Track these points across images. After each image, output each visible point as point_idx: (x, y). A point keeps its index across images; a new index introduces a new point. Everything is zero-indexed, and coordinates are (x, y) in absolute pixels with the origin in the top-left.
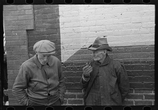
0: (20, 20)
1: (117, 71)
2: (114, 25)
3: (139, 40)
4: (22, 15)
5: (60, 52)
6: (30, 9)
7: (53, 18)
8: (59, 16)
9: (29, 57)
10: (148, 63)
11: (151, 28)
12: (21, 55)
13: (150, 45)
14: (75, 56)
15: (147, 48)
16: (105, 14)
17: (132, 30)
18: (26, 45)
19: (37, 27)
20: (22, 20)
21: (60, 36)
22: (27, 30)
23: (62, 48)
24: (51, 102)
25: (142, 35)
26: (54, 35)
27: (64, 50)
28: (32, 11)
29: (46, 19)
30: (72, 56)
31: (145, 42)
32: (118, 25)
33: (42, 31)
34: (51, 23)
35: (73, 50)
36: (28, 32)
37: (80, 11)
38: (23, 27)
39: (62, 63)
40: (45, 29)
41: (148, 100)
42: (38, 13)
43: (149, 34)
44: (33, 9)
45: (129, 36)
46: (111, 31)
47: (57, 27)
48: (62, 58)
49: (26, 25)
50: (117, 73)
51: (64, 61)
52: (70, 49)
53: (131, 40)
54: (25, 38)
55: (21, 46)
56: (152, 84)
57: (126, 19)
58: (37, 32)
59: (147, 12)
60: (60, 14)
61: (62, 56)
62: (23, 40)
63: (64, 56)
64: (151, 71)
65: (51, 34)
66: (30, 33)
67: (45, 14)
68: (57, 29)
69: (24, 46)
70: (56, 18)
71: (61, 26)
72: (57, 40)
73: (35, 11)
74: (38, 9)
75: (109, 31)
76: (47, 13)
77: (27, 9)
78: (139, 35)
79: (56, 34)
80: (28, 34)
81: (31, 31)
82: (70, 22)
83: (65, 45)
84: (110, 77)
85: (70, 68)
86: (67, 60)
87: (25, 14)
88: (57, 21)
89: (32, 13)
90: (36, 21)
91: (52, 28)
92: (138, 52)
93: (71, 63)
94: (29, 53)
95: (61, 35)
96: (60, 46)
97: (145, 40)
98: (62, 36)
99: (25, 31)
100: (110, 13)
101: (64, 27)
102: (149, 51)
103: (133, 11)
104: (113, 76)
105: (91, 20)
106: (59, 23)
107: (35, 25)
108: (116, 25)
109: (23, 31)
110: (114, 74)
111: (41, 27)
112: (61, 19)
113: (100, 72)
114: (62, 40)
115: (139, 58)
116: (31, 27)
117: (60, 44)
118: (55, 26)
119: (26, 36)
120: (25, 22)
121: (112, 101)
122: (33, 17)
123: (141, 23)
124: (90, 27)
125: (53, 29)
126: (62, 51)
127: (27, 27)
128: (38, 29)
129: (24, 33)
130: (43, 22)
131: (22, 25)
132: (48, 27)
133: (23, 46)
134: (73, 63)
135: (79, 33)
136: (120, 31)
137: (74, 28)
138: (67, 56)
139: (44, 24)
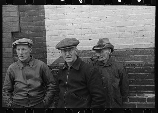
0: (5, 22)
1: (120, 72)
2: (100, 28)
3: (124, 44)
4: (7, 17)
5: (46, 55)
6: (14, 11)
7: (39, 21)
8: (45, 18)
9: (14, 60)
10: (132, 66)
11: (135, 31)
12: (6, 58)
13: (134, 49)
14: (61, 59)
15: (132, 51)
16: (91, 17)
17: (117, 33)
18: (11, 48)
19: (22, 29)
20: (7, 22)
21: (46, 39)
22: (12, 33)
23: (47, 50)
24: (32, 103)
25: (126, 38)
26: (40, 37)
27: (49, 53)
28: (17, 13)
29: (31, 21)
30: (58, 59)
31: (130, 46)
32: (103, 28)
33: (27, 33)
34: (37, 26)
35: (59, 53)
36: (13, 34)
37: (65, 14)
38: (7, 29)
39: (48, 66)
40: (30, 31)
41: (132, 103)
42: (24, 15)
43: (133, 38)
44: (18, 11)
45: (114, 39)
46: (96, 34)
47: (42, 30)
48: (48, 61)
49: (11, 27)
50: (119, 74)
51: (50, 64)
52: (56, 52)
53: (116, 43)
54: (10, 41)
55: (6, 49)
56: (136, 87)
57: (111, 22)
58: (22, 34)
59: (132, 16)
60: (45, 17)
61: (48, 59)
62: (8, 42)
63: (50, 59)
64: (135, 74)
65: (36, 37)
66: (15, 36)
67: (31, 16)
68: (43, 31)
69: (9, 48)
70: (43, 20)
71: (47, 29)
72: (42, 43)
73: (21, 13)
74: (23, 11)
75: (94, 34)
76: (33, 16)
77: (12, 11)
78: (124, 38)
79: (42, 36)
80: (13, 36)
81: (16, 34)
82: (56, 25)
83: (51, 47)
84: (114, 78)
85: (55, 71)
86: (53, 63)
87: (10, 16)
88: (43, 24)
89: (17, 15)
90: (21, 23)
91: (37, 30)
92: (123, 55)
93: (56, 66)
94: (14, 56)
95: (47, 37)
96: (46, 49)
97: (129, 44)
98: (48, 39)
99: (10, 33)
100: (96, 16)
101: (50, 30)
102: (133, 55)
103: (118, 15)
104: (116, 77)
105: (77, 23)
106: (45, 25)
107: (20, 27)
108: (101, 28)
109: (8, 33)
110: (117, 75)
111: (26, 30)
112: (47, 22)
113: (103, 72)
114: (47, 43)
115: (123, 61)
116: (16, 29)
117: (46, 47)
118: (41, 28)
119: (11, 38)
120: (9, 25)
121: (115, 102)
122: (19, 19)
123: (125, 27)
124: (76, 30)
125: (38, 32)
126: (47, 54)
127: (12, 29)
128: (23, 31)
129: (9, 35)
130: (29, 24)
131: (7, 27)
132: (34, 29)
133: (7, 49)
134: (58, 67)
135: (65, 36)
136: (105, 34)
137: (60, 31)
138: (53, 59)
139: (30, 26)
